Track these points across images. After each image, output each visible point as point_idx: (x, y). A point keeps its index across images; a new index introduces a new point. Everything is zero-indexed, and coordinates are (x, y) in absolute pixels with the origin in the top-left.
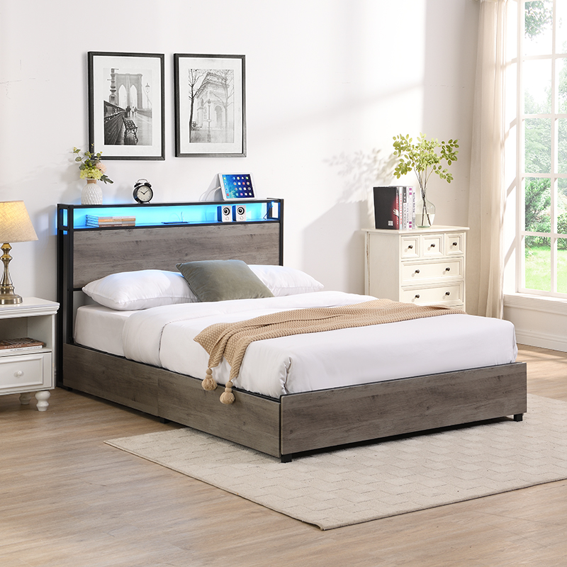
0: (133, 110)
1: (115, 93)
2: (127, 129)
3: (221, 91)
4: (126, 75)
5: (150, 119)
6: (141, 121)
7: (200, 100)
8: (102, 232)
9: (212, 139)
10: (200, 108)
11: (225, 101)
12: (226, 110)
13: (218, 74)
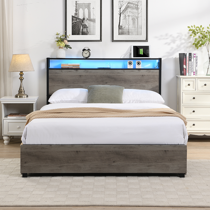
0: (86, 19)
1: (77, 12)
2: (83, 28)
3: (135, 11)
4: (83, 3)
5: (94, 23)
6: (90, 24)
7: (124, 15)
8: (63, 70)
9: (130, 33)
10: (124, 19)
11: (137, 16)
12: (138, 20)
13: (134, 3)
